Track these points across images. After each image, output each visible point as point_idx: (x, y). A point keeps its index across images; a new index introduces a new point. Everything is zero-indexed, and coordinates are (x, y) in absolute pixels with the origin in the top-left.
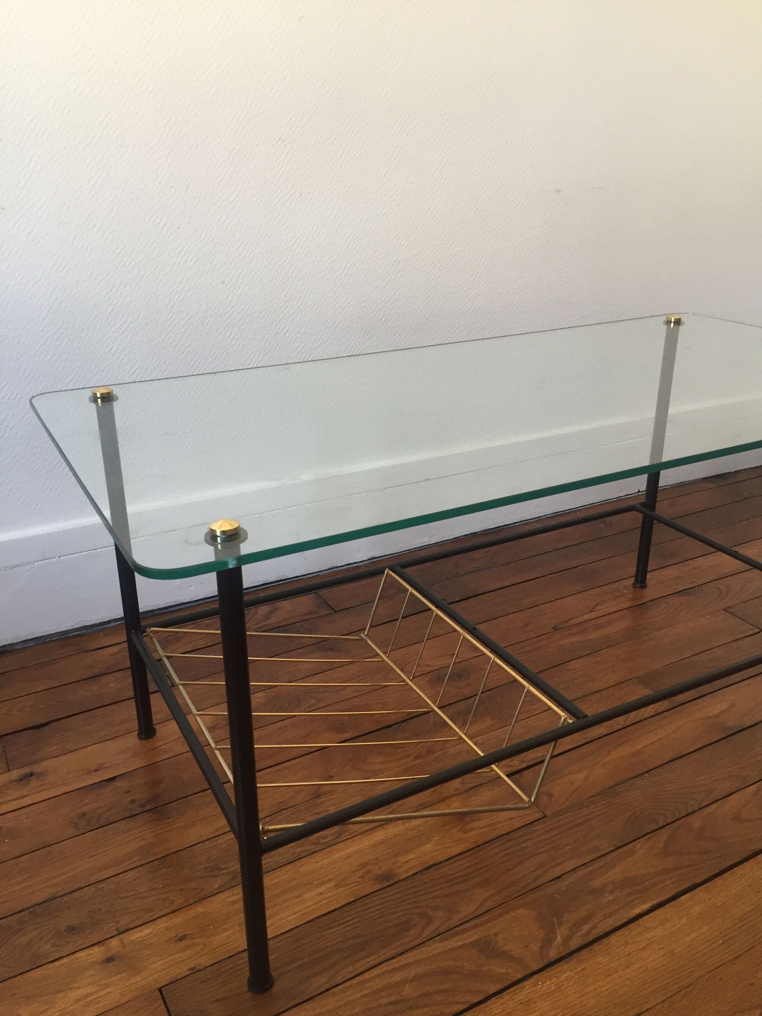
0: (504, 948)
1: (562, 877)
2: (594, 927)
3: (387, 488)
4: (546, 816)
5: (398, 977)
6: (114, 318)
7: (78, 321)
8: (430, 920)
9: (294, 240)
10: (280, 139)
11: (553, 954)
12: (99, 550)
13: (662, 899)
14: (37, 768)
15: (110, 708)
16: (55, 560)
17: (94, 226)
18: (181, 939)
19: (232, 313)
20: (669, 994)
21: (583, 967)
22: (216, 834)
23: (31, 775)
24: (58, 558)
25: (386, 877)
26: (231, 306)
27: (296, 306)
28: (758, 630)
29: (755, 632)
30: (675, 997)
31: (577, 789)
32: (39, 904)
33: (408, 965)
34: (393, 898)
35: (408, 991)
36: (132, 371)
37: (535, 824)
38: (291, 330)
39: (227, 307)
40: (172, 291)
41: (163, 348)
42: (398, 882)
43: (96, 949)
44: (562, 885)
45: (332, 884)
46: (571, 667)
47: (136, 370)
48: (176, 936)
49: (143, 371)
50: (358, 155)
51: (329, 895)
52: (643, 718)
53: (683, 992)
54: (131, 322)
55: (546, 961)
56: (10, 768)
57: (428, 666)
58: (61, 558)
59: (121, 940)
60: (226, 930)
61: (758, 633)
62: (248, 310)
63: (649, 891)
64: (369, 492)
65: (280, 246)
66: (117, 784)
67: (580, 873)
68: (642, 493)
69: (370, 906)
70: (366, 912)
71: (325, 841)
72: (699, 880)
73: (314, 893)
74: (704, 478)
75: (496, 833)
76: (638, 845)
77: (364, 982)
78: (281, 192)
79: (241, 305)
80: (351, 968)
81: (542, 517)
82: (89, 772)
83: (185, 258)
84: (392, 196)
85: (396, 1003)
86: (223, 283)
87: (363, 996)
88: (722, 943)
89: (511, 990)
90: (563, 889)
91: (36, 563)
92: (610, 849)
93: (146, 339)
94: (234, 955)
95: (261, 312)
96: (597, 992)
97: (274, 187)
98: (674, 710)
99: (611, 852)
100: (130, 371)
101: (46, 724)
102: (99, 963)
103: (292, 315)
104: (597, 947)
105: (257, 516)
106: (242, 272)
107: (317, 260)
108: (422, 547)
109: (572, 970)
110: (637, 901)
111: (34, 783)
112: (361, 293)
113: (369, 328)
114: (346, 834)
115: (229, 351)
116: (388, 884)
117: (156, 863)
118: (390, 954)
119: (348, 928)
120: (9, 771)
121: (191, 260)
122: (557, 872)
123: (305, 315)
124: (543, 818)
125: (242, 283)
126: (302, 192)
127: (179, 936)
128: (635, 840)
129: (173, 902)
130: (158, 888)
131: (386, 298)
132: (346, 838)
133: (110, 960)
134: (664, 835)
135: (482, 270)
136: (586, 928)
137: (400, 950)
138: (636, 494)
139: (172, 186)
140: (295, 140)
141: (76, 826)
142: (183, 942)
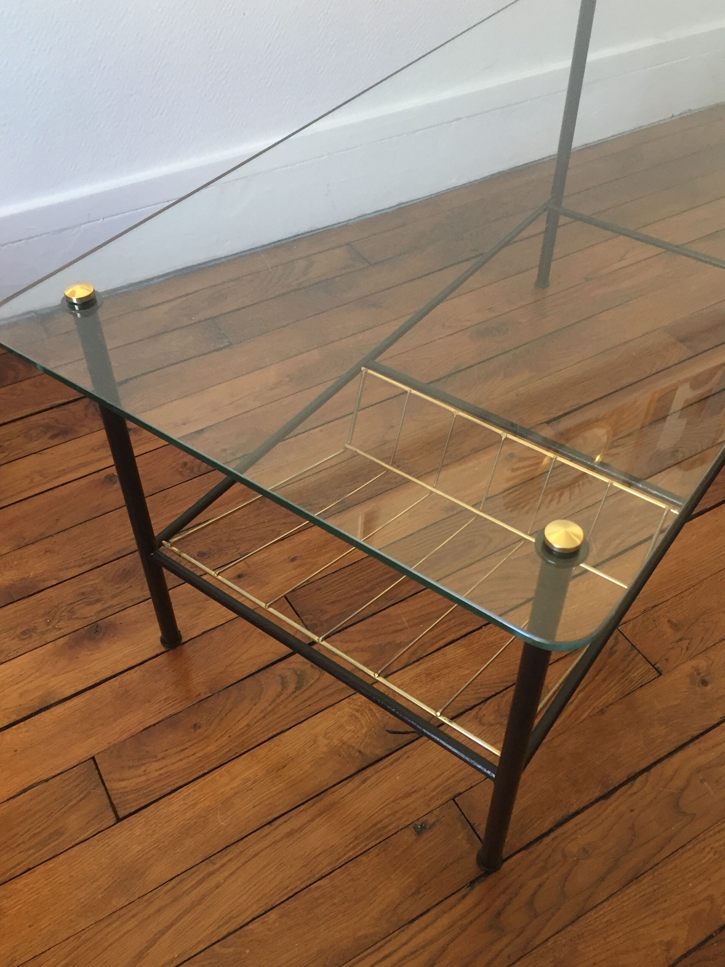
3: (417, 131)
12: (139, 210)
16: (99, 222)
18: (293, 560)
24: (102, 220)
48: (289, 558)
52: (668, 366)
58: (107, 220)
60: (327, 553)
66: (207, 435)
82: (178, 425)
91: (83, 226)
98: (696, 357)
127: (291, 558)
130: (264, 522)
133: (239, 576)
141: (181, 473)
142: (295, 562)
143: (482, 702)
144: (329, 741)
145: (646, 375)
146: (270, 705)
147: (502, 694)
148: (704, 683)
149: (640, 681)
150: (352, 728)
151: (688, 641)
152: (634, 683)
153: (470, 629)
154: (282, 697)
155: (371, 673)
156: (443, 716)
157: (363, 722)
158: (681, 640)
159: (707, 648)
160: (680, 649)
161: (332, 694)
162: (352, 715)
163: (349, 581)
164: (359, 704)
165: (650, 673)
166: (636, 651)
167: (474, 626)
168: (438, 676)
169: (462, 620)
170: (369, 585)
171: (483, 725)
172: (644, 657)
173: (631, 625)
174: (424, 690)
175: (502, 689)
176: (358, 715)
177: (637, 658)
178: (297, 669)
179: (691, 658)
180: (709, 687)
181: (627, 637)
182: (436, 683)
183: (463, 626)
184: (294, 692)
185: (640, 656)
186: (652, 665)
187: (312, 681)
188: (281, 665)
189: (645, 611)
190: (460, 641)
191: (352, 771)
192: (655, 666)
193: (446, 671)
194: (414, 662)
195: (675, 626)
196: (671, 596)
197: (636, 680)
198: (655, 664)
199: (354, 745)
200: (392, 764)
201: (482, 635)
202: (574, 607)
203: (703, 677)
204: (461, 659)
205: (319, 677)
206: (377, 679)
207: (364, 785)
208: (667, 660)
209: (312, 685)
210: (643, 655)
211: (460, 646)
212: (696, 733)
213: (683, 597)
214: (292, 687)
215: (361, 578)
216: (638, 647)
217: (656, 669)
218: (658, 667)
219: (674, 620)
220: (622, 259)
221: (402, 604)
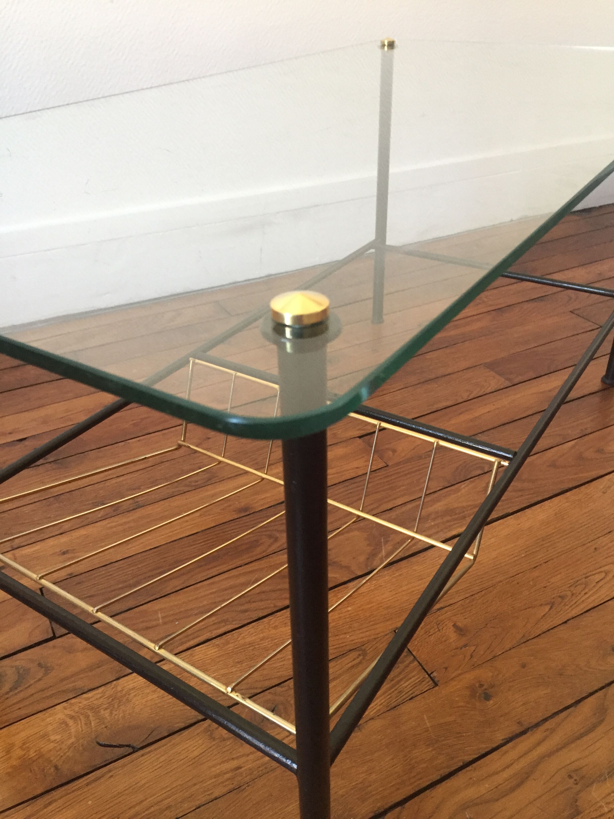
1: (394, 509)
4: (388, 466)
8: (276, 540)
15: (28, 388)
18: (64, 553)
20: (472, 593)
21: (400, 573)
25: (245, 509)
28: (598, 327)
29: (596, 328)
30: (476, 596)
31: (418, 446)
33: (252, 572)
34: (247, 524)
37: (377, 471)
42: (253, 513)
46: (428, 357)
48: (60, 551)
52: (485, 393)
53: (483, 592)
59: (14, 555)
63: (467, 519)
66: (26, 443)
67: (409, 506)
69: (227, 530)
71: (196, 484)
72: (510, 511)
75: (344, 478)
76: (463, 485)
77: (213, 583)
80: (205, 574)
82: (4, 434)
87: (211, 593)
88: (524, 557)
89: (336, 589)
90: (393, 517)
96: (410, 591)
98: (513, 387)
104: (413, 559)
109: (390, 576)
110: (455, 526)
114: (215, 479)
116: (245, 514)
117: (52, 499)
118: (239, 563)
119: (206, 546)
124: (385, 467)
127: (62, 551)
128: (461, 482)
142: (64, 556)
144: (24, 752)
148: (487, 697)
149: (411, 692)
150: (58, 737)
151: (473, 648)
152: (403, 694)
155: (151, 645)
156: (236, 692)
157: (73, 730)
158: (465, 646)
159: (495, 657)
160: (463, 656)
161: (52, 696)
162: (65, 723)
163: (114, 575)
164: (77, 709)
165: (424, 683)
167: (235, 624)
169: (224, 618)
170: (135, 580)
171: (214, 739)
172: (420, 664)
176: (71, 722)
177: (412, 665)
178: (20, 667)
179: (474, 667)
180: (491, 702)
183: (223, 624)
184: (9, 692)
185: (416, 663)
186: (428, 674)
187: (32, 682)
190: (214, 641)
191: (39, 792)
192: (431, 675)
195: (460, 631)
196: (461, 598)
197: (407, 691)
198: (432, 673)
199: (52, 759)
200: (87, 785)
201: (241, 634)
202: (349, 609)
203: (485, 689)
204: (209, 661)
205: (43, 677)
206: (158, 651)
207: (45, 810)
208: (446, 668)
209: (31, 685)
210: (419, 662)
211: (213, 646)
212: (468, 758)
213: (473, 600)
214: (8, 686)
216: (414, 653)
217: (432, 679)
218: (434, 677)
219: (459, 624)
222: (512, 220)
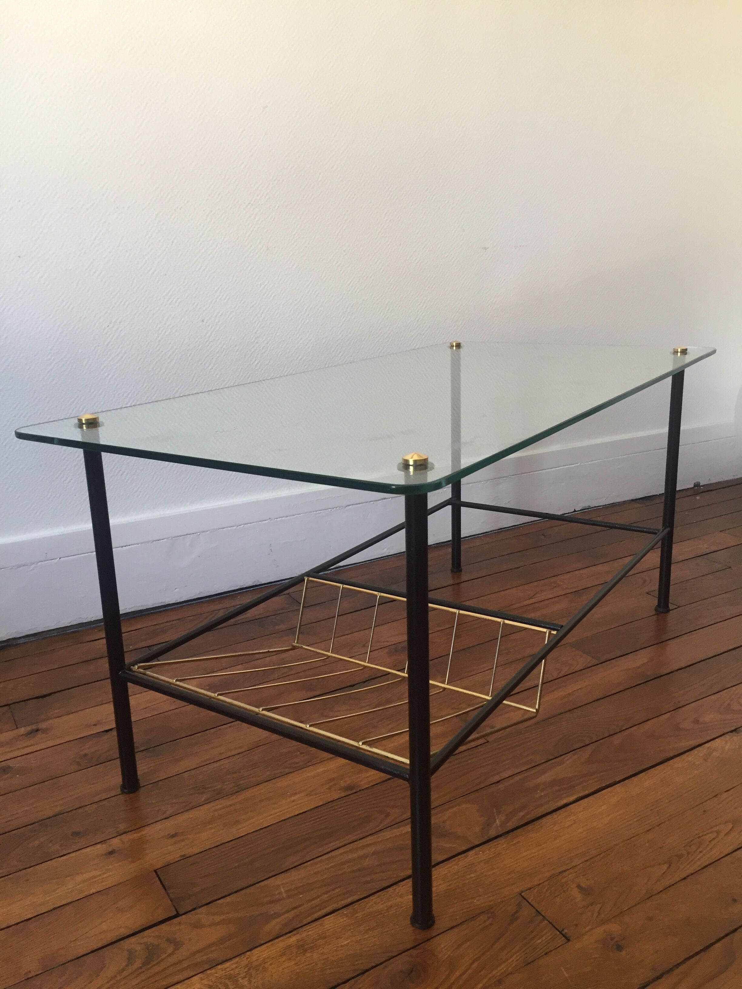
0: (450, 831)
1: (502, 781)
2: (527, 814)
4: (488, 742)
5: (361, 853)
6: (110, 350)
7: (80, 351)
8: (388, 815)
9: (262, 286)
10: (249, 203)
11: (493, 833)
13: (586, 792)
14: (43, 726)
16: (56, 560)
17: (95, 272)
18: (174, 836)
19: (211, 347)
20: (591, 856)
22: (203, 764)
23: (37, 730)
24: (59, 559)
25: (350, 787)
26: (210, 340)
27: (266, 342)
28: (677, 607)
30: (596, 858)
32: (49, 818)
33: (368, 846)
34: (356, 801)
35: (367, 862)
36: (125, 395)
37: (479, 747)
38: (261, 362)
39: (207, 342)
40: (160, 328)
41: (152, 376)
42: (360, 790)
43: (99, 846)
44: (501, 786)
45: (302, 794)
47: (128, 394)
48: (169, 835)
49: (135, 395)
50: (315, 217)
51: (300, 802)
52: (574, 671)
53: (603, 854)
54: (125, 353)
55: (486, 838)
56: (18, 726)
57: (387, 641)
58: (62, 559)
59: (121, 840)
60: (211, 829)
61: (676, 609)
62: (224, 344)
63: (575, 788)
64: (333, 508)
65: (251, 291)
67: (517, 778)
68: (578, 512)
69: (337, 807)
70: (333, 812)
73: (289, 800)
74: (632, 500)
76: (566, 757)
78: (251, 246)
79: (218, 340)
80: (319, 850)
81: (489, 532)
82: (88, 726)
83: (170, 300)
84: (344, 251)
85: (360, 870)
86: (203, 321)
87: (331, 867)
88: (637, 821)
89: (456, 858)
90: (502, 789)
91: (39, 563)
92: (543, 761)
93: (138, 368)
94: (219, 845)
95: (236, 346)
96: (530, 857)
97: (245, 242)
98: (601, 665)
99: (543, 763)
100: (123, 395)
101: (50, 694)
102: (102, 855)
103: (263, 349)
104: (530, 827)
105: (234, 528)
106: (219, 313)
107: (282, 304)
108: (382, 557)
110: (565, 795)
111: (39, 735)
112: (320, 331)
113: (328, 362)
114: (315, 760)
115: (208, 379)
116: (352, 792)
118: (352, 838)
120: (17, 728)
121: (176, 302)
122: (497, 778)
123: (273, 349)
124: (486, 742)
125: (219, 322)
126: (269, 247)
127: (171, 834)
128: (565, 754)
129: (165, 812)
130: (152, 803)
131: (342, 336)
132: (315, 763)
133: (111, 853)
134: (589, 750)
135: (424, 314)
136: (521, 814)
137: (361, 836)
138: (573, 513)
139: (160, 241)
140: (262, 205)
141: (79, 764)
142: (174, 839)
143: (358, 975)
145: (552, 679)
146: (108, 982)
147: (382, 966)
148: (619, 948)
149: (544, 948)
151: (599, 906)
152: (538, 949)
153: (355, 898)
154: (125, 973)
158: (591, 904)
159: (622, 913)
160: (591, 913)
161: (186, 968)
163: (230, 854)
164: (214, 979)
165: (557, 939)
166: (541, 917)
168: (312, 948)
172: (550, 923)
173: (536, 890)
174: (293, 963)
175: (384, 959)
177: (543, 924)
178: (149, 943)
179: (603, 922)
180: (623, 953)
181: (532, 903)
182: (309, 955)
184: (141, 968)
185: (546, 922)
186: (559, 931)
187: (163, 957)
188: (132, 940)
189: (551, 877)
192: (563, 932)
193: (321, 942)
194: (286, 934)
195: (585, 891)
196: (581, 861)
197: (541, 947)
198: (563, 930)
202: (472, 875)
203: (617, 941)
204: (340, 930)
205: (173, 952)
208: (576, 925)
209: (163, 960)
210: (549, 921)
213: (594, 863)
214: (138, 963)
215: (244, 851)
216: (543, 913)
217: (564, 936)
218: (566, 933)
219: (583, 885)
220: (531, 598)
221: (283, 875)
222: (575, 511)
